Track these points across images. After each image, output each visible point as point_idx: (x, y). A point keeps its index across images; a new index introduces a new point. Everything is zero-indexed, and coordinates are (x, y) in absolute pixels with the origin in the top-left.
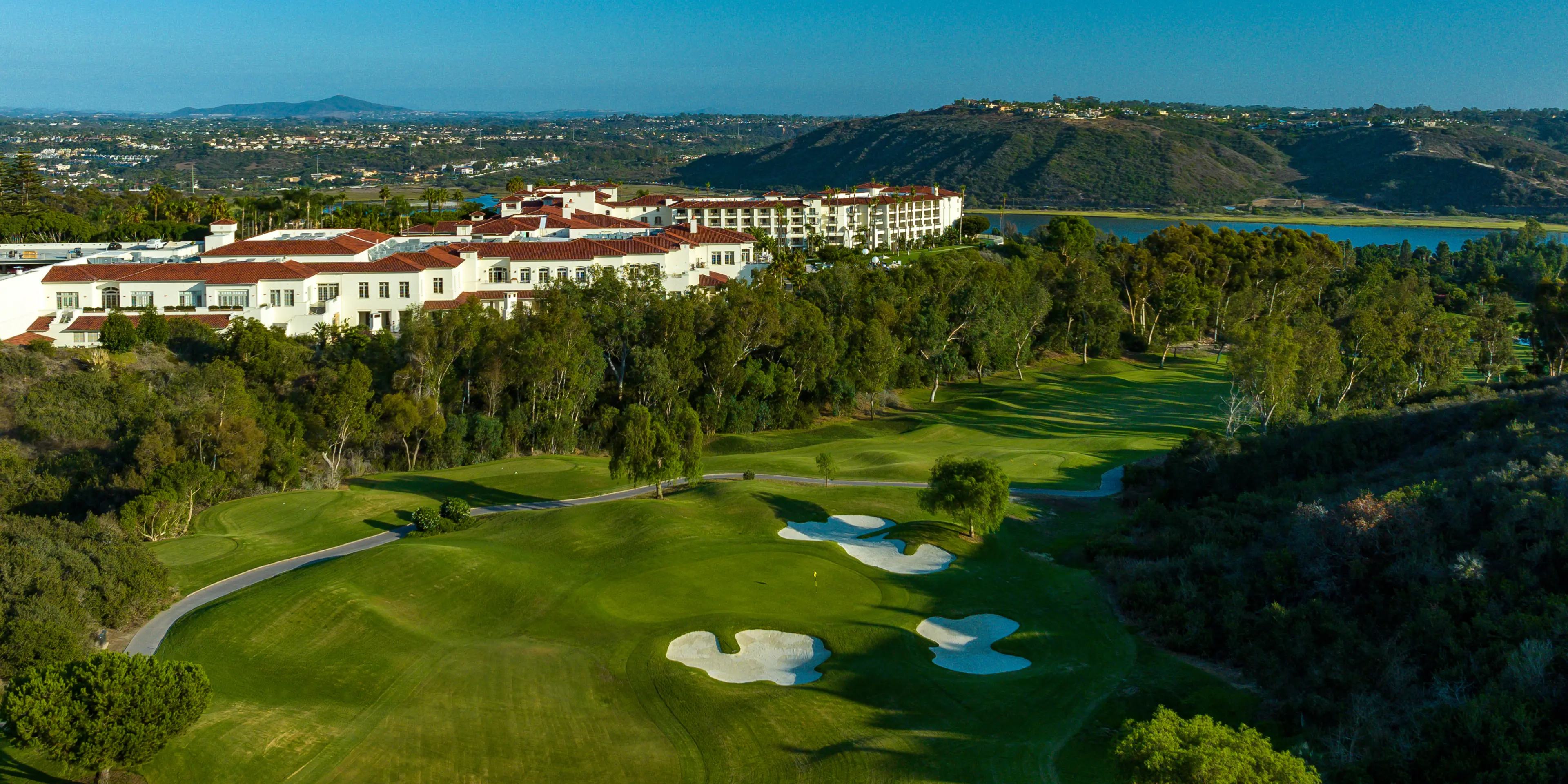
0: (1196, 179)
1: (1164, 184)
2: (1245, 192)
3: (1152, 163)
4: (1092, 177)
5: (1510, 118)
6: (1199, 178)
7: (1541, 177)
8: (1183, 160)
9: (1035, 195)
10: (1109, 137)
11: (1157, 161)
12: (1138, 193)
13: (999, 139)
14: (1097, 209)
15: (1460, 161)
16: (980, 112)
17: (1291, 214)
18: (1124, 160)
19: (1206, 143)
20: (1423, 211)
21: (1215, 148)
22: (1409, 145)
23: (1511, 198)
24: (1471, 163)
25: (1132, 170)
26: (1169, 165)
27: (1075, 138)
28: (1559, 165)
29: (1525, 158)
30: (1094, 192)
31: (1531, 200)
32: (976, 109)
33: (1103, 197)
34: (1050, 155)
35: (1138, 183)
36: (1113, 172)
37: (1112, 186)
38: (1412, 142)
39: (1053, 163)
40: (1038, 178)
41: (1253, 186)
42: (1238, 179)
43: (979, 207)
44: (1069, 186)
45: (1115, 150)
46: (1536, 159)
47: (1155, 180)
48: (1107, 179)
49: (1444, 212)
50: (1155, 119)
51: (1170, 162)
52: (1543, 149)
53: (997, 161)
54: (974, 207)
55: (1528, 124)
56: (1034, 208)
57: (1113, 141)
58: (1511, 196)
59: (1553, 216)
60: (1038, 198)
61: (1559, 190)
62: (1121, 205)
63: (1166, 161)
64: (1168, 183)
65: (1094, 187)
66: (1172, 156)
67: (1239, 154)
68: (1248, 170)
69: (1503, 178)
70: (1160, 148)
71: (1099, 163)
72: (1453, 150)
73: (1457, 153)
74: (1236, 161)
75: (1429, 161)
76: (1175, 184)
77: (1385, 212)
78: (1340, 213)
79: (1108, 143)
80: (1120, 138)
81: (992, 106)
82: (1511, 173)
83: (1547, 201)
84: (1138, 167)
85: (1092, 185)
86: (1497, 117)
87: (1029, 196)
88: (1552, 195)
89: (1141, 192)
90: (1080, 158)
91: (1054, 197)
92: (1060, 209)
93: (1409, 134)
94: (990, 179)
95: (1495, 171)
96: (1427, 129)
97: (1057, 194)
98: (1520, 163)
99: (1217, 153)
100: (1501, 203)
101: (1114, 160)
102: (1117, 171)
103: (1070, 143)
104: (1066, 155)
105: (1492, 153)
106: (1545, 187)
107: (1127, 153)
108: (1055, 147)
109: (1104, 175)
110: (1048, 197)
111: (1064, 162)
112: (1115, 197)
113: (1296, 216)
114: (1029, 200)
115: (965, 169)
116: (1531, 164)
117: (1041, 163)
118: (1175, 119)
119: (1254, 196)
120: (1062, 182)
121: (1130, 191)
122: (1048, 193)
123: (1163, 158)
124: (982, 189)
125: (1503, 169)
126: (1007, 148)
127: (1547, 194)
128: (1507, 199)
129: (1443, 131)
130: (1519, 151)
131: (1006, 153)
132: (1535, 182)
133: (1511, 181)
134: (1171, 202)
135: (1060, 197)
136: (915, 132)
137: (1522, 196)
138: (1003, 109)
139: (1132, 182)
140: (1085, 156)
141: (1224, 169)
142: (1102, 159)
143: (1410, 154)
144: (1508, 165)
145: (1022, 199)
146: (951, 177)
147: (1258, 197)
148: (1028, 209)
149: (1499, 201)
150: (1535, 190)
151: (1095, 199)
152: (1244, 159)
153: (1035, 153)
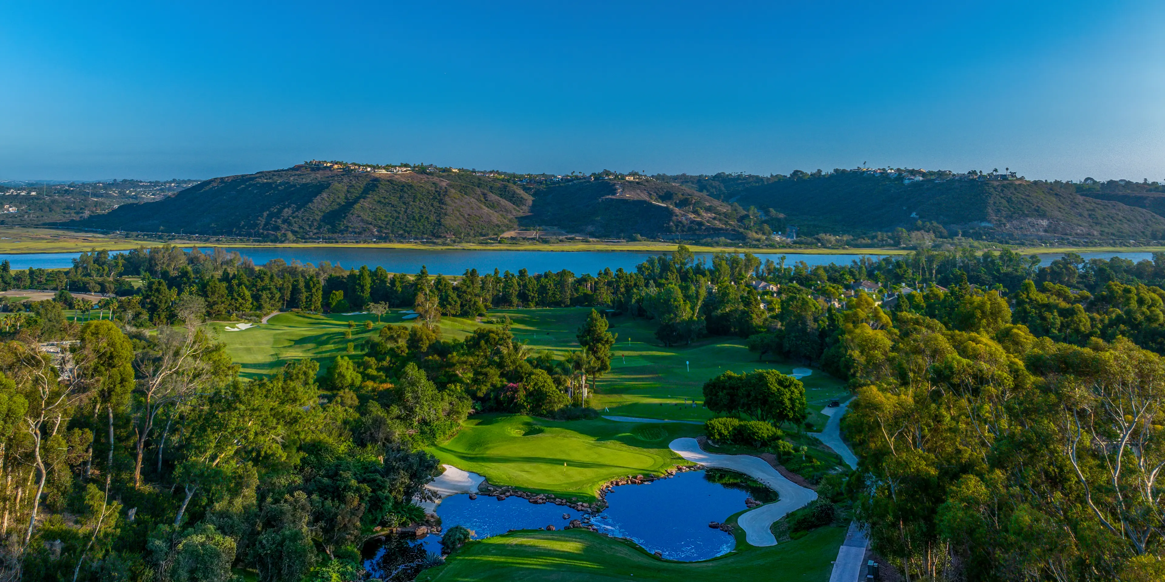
0: (464, 217)
1: (439, 221)
2: (499, 226)
3: (432, 205)
4: (386, 216)
5: (684, 179)
6: (466, 216)
7: (695, 212)
8: (455, 203)
9: (341, 232)
10: (403, 186)
11: (436, 204)
12: (419, 228)
13: (320, 188)
14: (385, 242)
15: (645, 202)
16: (318, 169)
17: (527, 243)
18: (411, 203)
19: (478, 191)
20: (619, 238)
21: (484, 195)
22: (613, 192)
23: (677, 228)
24: (651, 203)
25: (417, 210)
26: (444, 207)
27: (377, 187)
28: (708, 204)
29: (687, 199)
30: (386, 228)
31: (690, 229)
32: (317, 167)
33: (392, 232)
34: (356, 201)
35: (420, 220)
36: (402, 213)
37: (400, 223)
38: (616, 189)
39: (357, 206)
40: (344, 218)
41: (506, 221)
42: (496, 217)
43: (294, 242)
44: (368, 224)
45: (406, 195)
46: (694, 201)
47: (433, 218)
48: (398, 217)
49: (633, 239)
50: (448, 175)
51: (445, 204)
52: (697, 195)
53: (316, 205)
54: (290, 242)
55: (693, 183)
56: (337, 242)
57: (405, 189)
58: (677, 226)
59: (704, 240)
60: (342, 234)
61: (708, 221)
62: (405, 238)
63: (443, 204)
64: (442, 220)
65: (387, 224)
66: (447, 200)
67: (500, 199)
68: (507, 211)
69: (669, 213)
70: (439, 195)
71: (393, 206)
72: (642, 195)
73: (644, 197)
74: (499, 204)
75: (625, 202)
76: (447, 221)
77: (594, 239)
78: (561, 241)
79: (402, 190)
80: (411, 186)
81: (329, 165)
82: (677, 210)
83: (700, 229)
84: (422, 208)
85: (385, 223)
86: (675, 178)
87: (336, 232)
88: (703, 225)
89: (421, 227)
90: (379, 202)
91: (355, 233)
92: (357, 242)
93: (614, 185)
94: (308, 219)
95: (667, 208)
96: (628, 181)
97: (357, 230)
98: (684, 203)
99: (485, 198)
100: (671, 232)
101: (404, 203)
102: (406, 212)
103: (373, 191)
104: (369, 200)
105: (667, 196)
106: (699, 219)
107: (415, 197)
108: (362, 193)
109: (395, 214)
110: (351, 233)
111: (366, 205)
112: (401, 232)
113: (530, 244)
114: (335, 235)
115: (290, 212)
116: (690, 204)
117: (350, 204)
118: (462, 175)
119: (504, 228)
120: (362, 220)
121: (413, 227)
122: (350, 229)
123: (441, 202)
124: (301, 227)
125: (671, 207)
126: (325, 195)
127: (700, 224)
128: (674, 228)
129: (638, 183)
130: (683, 195)
131: (323, 199)
132: (692, 216)
133: (677, 216)
134: (442, 235)
135: (360, 233)
136: (264, 184)
137: (684, 226)
138: (336, 166)
139: (415, 220)
140: (382, 200)
141: (486, 210)
142: (396, 203)
143: (613, 197)
144: (676, 205)
145: (331, 235)
146: (279, 218)
147: (508, 230)
148: (332, 243)
149: (669, 230)
150: (693, 222)
151: (386, 233)
152: (504, 202)
153: (347, 198)
